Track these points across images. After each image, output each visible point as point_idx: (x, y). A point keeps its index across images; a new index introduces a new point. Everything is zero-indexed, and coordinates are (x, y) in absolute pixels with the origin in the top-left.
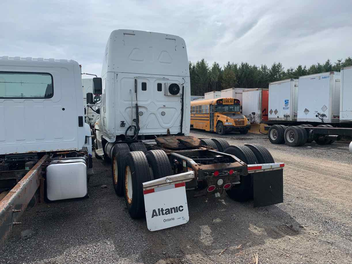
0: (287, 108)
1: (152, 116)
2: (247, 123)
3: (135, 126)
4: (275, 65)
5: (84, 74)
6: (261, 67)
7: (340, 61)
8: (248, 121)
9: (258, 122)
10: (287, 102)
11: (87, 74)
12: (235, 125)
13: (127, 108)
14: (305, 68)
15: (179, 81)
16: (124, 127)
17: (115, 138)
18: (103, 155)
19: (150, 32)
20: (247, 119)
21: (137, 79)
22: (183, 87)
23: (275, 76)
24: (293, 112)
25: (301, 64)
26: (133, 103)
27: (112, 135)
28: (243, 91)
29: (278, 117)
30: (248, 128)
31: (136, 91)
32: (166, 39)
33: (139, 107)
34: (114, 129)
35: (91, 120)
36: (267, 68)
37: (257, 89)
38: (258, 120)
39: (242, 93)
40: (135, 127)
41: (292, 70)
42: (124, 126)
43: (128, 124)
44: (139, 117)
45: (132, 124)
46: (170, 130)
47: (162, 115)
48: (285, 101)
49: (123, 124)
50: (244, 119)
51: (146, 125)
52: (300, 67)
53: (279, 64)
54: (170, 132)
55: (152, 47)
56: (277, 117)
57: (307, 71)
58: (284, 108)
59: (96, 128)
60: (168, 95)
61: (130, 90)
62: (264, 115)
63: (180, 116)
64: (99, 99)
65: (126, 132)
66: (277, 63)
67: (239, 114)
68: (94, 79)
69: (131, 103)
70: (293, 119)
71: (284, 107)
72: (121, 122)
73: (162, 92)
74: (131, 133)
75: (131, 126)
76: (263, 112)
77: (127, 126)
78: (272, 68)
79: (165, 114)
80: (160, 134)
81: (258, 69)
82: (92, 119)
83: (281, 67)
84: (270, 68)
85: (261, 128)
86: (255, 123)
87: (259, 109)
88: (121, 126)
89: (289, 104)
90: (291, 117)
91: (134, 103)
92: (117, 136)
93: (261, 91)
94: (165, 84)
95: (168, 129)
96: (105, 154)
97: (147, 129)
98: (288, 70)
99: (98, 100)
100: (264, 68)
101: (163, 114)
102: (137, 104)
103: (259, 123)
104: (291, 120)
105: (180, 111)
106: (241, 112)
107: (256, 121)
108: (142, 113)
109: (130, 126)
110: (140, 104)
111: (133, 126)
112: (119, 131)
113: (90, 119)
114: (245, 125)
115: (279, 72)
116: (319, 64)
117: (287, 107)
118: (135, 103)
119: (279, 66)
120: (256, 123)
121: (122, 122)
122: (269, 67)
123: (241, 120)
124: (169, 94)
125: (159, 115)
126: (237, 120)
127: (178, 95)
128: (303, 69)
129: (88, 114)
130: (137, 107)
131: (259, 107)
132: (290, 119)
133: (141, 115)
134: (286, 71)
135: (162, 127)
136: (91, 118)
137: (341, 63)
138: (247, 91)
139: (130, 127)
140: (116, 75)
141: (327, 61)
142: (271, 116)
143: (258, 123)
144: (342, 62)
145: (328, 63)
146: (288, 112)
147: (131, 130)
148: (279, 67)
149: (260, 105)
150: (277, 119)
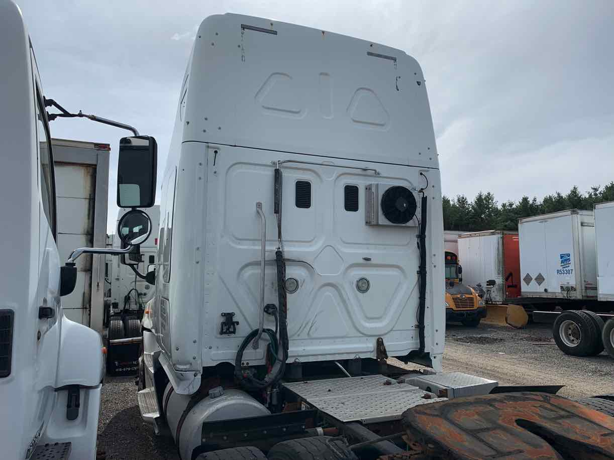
0: (568, 272)
1: (329, 292)
2: (479, 303)
3: (274, 329)
4: (480, 196)
5: (80, 115)
6: (456, 200)
7: (596, 190)
8: (480, 299)
9: (498, 299)
10: (565, 259)
11: (93, 118)
12: (454, 308)
13: (247, 265)
14: (535, 201)
15: (410, 183)
16: (233, 335)
17: (199, 376)
18: (156, 419)
19: (323, 32)
20: (477, 295)
21: (282, 170)
22: (424, 200)
23: (481, 215)
24: (583, 280)
25: (526, 196)
26: (267, 248)
27: (187, 367)
28: (460, 236)
29: (546, 290)
30: (482, 313)
31: (277, 209)
32: (370, 54)
33: (287, 263)
34: (195, 342)
35: (143, 296)
36: (467, 202)
37: (492, 232)
38: (497, 296)
39: (456, 242)
40: (272, 334)
41: (511, 205)
42: (231, 330)
43: (249, 325)
44: (286, 297)
45: (262, 323)
46: (386, 344)
47: (359, 288)
48: (562, 257)
49: (228, 324)
50: (472, 294)
51: (308, 327)
52: (525, 200)
53: (489, 194)
54: (385, 350)
55: (326, 74)
56: (543, 291)
57: (538, 206)
58: (558, 272)
59: (145, 326)
60: (380, 223)
61: (259, 205)
62: (509, 287)
63: (416, 295)
64: (141, 227)
65: (240, 355)
66: (484, 194)
67: (458, 283)
68: (124, 141)
69: (259, 247)
70: (584, 294)
71: (561, 268)
72: (224, 315)
73: (360, 215)
74: (255, 356)
75: (257, 331)
76: (507, 279)
77: (243, 330)
78: (476, 202)
79: (368, 289)
80: (352, 357)
81: (451, 203)
82: (145, 294)
83: (492, 200)
84: (474, 202)
85: (509, 315)
86: (490, 303)
87: (499, 274)
88: (222, 333)
89: (572, 261)
90: (578, 290)
91: (272, 248)
92: (204, 368)
93: (500, 236)
94: (368, 188)
95: (378, 340)
96: (163, 420)
97: (310, 338)
98: (504, 205)
99: (136, 230)
100: (462, 201)
101: (363, 286)
102: (279, 254)
103: (501, 303)
104: (579, 297)
105: (414, 278)
106: (461, 280)
107: (493, 300)
108: (296, 284)
109: (255, 329)
110: (290, 250)
111: (264, 331)
112: (213, 352)
113: (139, 295)
114: (475, 308)
115: (489, 208)
116: (559, 194)
117: (567, 269)
118: (274, 249)
119: (489, 197)
120: (494, 303)
121: (227, 319)
122: (471, 200)
123: (468, 296)
124: (383, 220)
125: (350, 292)
126: (459, 296)
127: (410, 223)
128: (531, 202)
129: (137, 283)
130: (280, 261)
131: (499, 270)
132: (577, 295)
133: (292, 292)
134: (500, 207)
135: (362, 334)
136: (143, 293)
137: (598, 192)
138: (468, 236)
139: (254, 334)
140: (211, 152)
141: (572, 189)
142: (529, 289)
143: (498, 303)
144: (600, 190)
145: (574, 192)
146: (571, 280)
147: (256, 347)
148: (490, 199)
149: (501, 264)
150: (545, 296)
